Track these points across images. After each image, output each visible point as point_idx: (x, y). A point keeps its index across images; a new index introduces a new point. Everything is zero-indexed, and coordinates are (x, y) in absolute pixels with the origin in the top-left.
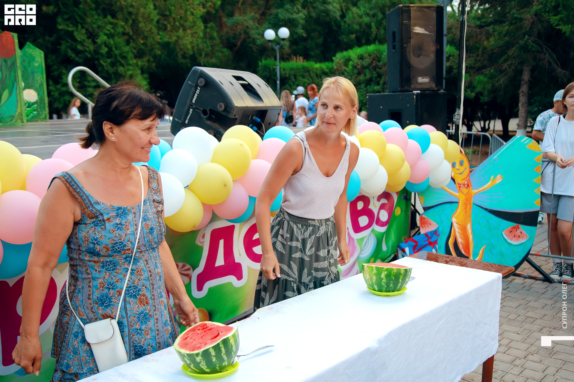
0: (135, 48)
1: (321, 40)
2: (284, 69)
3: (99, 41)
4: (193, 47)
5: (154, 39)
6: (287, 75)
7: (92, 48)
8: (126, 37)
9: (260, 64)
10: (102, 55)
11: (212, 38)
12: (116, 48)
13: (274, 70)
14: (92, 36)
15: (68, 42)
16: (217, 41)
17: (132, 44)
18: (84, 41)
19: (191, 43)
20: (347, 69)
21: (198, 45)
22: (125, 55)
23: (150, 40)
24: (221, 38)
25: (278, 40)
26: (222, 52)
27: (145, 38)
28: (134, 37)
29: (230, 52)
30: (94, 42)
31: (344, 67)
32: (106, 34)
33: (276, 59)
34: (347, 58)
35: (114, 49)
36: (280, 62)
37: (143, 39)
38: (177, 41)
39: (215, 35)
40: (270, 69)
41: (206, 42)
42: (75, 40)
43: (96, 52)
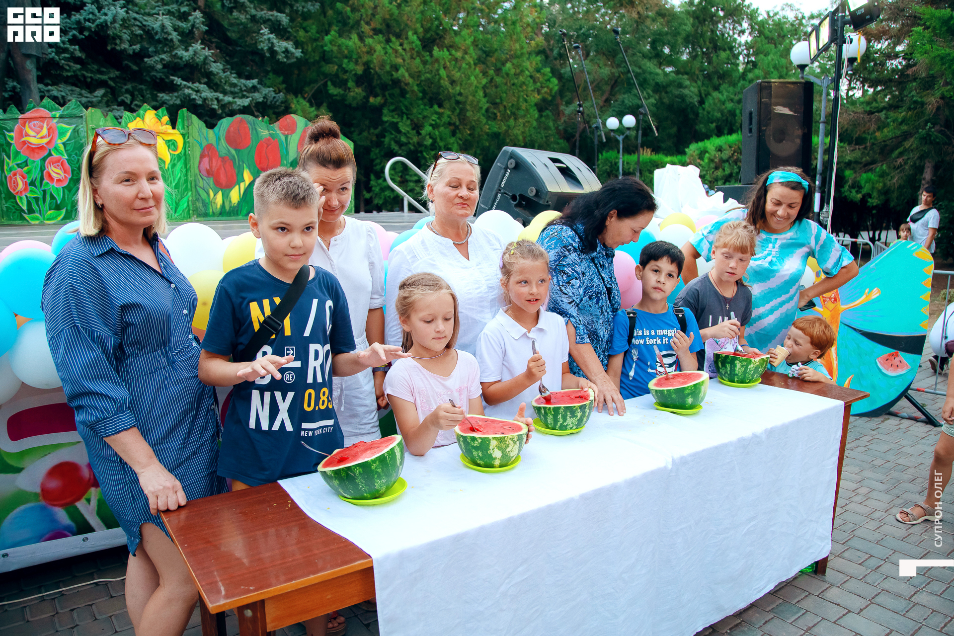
0: (460, 139)
1: (674, 130)
2: (628, 163)
3: (423, 132)
4: (524, 138)
5: (481, 129)
6: (631, 170)
7: (415, 139)
8: (452, 128)
9: (600, 156)
10: (426, 147)
11: (547, 128)
12: (441, 139)
13: (616, 164)
14: (417, 127)
15: (392, 134)
16: (553, 131)
17: (459, 135)
18: (408, 132)
19: (523, 132)
20: (702, 163)
21: (531, 135)
22: (450, 146)
23: (478, 130)
24: (557, 128)
25: (621, 130)
26: (558, 144)
27: (472, 128)
28: (461, 127)
29: (567, 144)
30: (419, 134)
31: (699, 161)
32: (431, 125)
33: (618, 152)
34: (702, 149)
35: (438, 140)
36: (623, 155)
37: (470, 130)
38: (507, 131)
39: (551, 124)
40: (611, 163)
41: (539, 133)
42: (399, 132)
43: (420, 144)
